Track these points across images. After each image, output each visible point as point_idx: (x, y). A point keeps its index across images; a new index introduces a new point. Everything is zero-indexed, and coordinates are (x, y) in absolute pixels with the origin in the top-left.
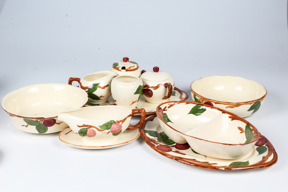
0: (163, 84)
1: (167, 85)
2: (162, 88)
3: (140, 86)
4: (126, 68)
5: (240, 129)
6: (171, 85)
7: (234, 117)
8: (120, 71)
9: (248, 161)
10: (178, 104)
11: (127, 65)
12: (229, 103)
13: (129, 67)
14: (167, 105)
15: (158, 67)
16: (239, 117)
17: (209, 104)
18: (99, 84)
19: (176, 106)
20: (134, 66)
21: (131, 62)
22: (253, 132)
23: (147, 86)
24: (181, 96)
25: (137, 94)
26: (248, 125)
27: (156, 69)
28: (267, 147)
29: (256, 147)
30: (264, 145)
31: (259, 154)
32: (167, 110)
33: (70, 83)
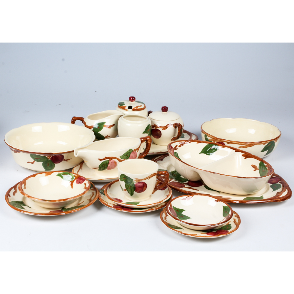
0: (173, 124)
1: (176, 125)
2: (171, 128)
3: (149, 125)
4: (133, 108)
5: (254, 166)
6: (181, 125)
7: (247, 155)
8: (127, 110)
9: (262, 196)
10: (189, 143)
11: (134, 104)
12: (242, 143)
13: (136, 106)
14: (178, 144)
15: (167, 106)
16: (253, 155)
17: (221, 143)
18: (105, 123)
19: (187, 144)
20: (141, 106)
21: (138, 102)
22: (267, 168)
23: (155, 126)
24: (190, 138)
25: (146, 134)
26: (262, 161)
27: (165, 108)
28: (281, 184)
29: (270, 184)
30: (279, 183)
31: (273, 191)
32: (177, 149)
33: (73, 122)
